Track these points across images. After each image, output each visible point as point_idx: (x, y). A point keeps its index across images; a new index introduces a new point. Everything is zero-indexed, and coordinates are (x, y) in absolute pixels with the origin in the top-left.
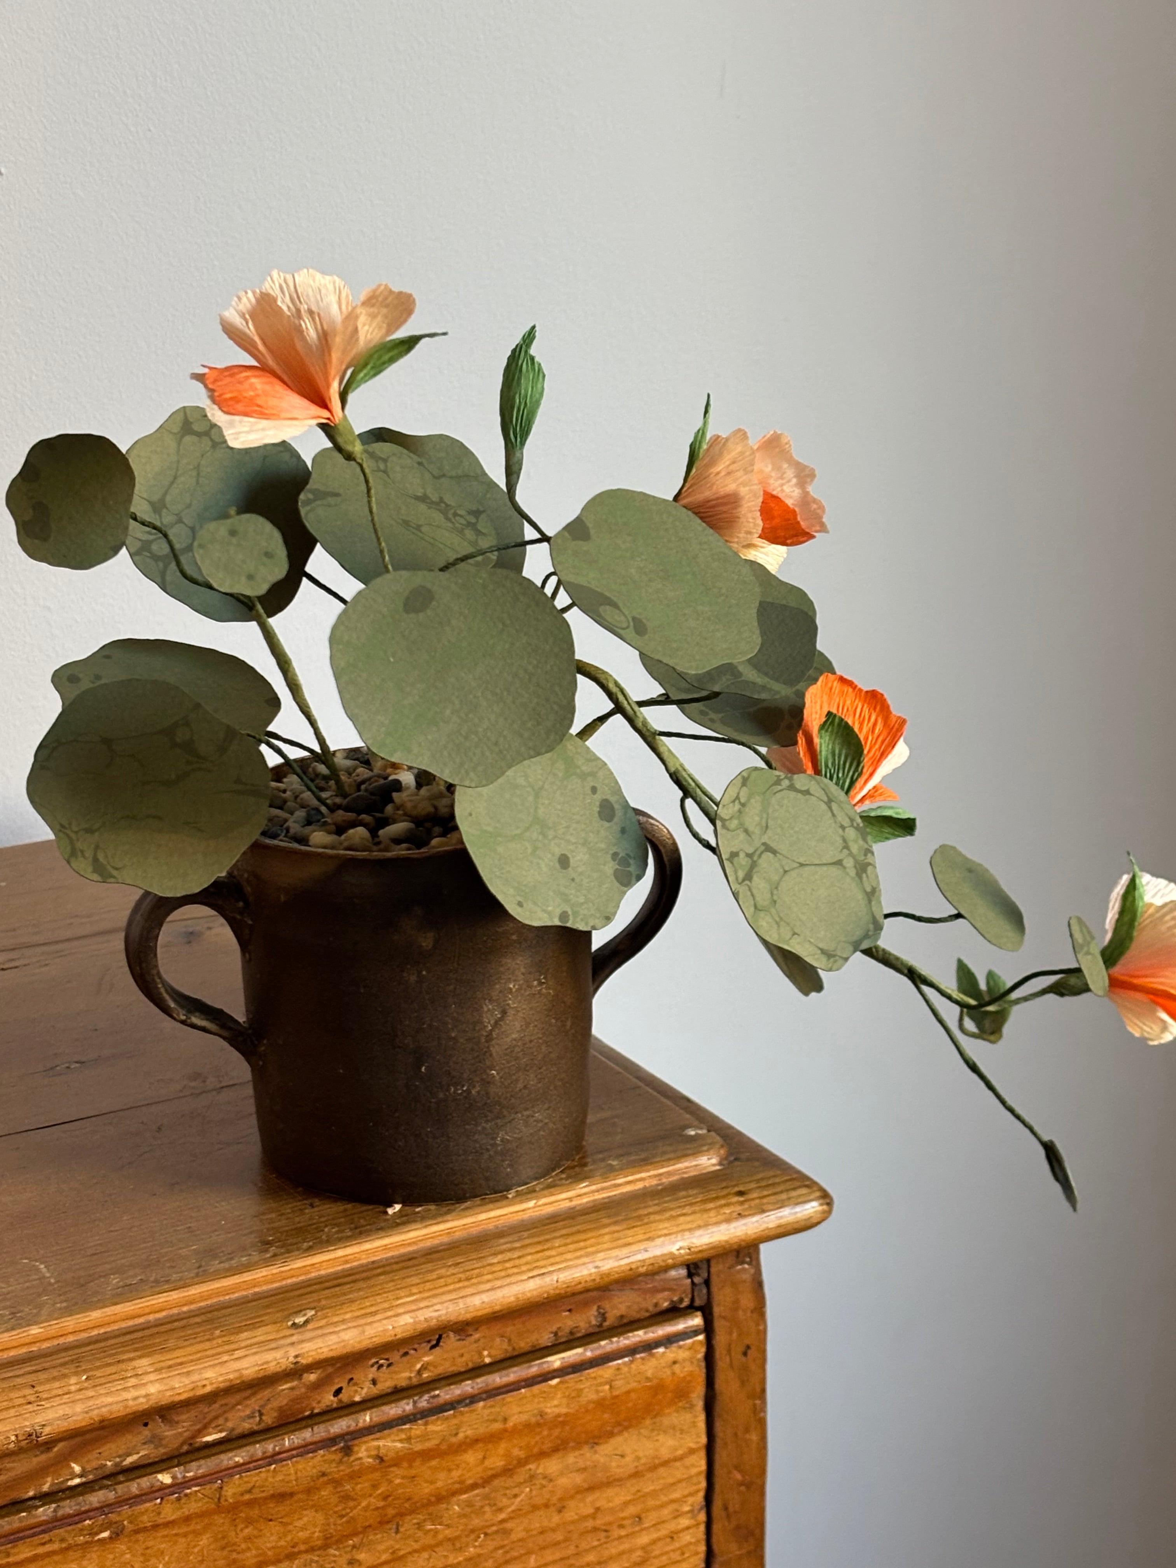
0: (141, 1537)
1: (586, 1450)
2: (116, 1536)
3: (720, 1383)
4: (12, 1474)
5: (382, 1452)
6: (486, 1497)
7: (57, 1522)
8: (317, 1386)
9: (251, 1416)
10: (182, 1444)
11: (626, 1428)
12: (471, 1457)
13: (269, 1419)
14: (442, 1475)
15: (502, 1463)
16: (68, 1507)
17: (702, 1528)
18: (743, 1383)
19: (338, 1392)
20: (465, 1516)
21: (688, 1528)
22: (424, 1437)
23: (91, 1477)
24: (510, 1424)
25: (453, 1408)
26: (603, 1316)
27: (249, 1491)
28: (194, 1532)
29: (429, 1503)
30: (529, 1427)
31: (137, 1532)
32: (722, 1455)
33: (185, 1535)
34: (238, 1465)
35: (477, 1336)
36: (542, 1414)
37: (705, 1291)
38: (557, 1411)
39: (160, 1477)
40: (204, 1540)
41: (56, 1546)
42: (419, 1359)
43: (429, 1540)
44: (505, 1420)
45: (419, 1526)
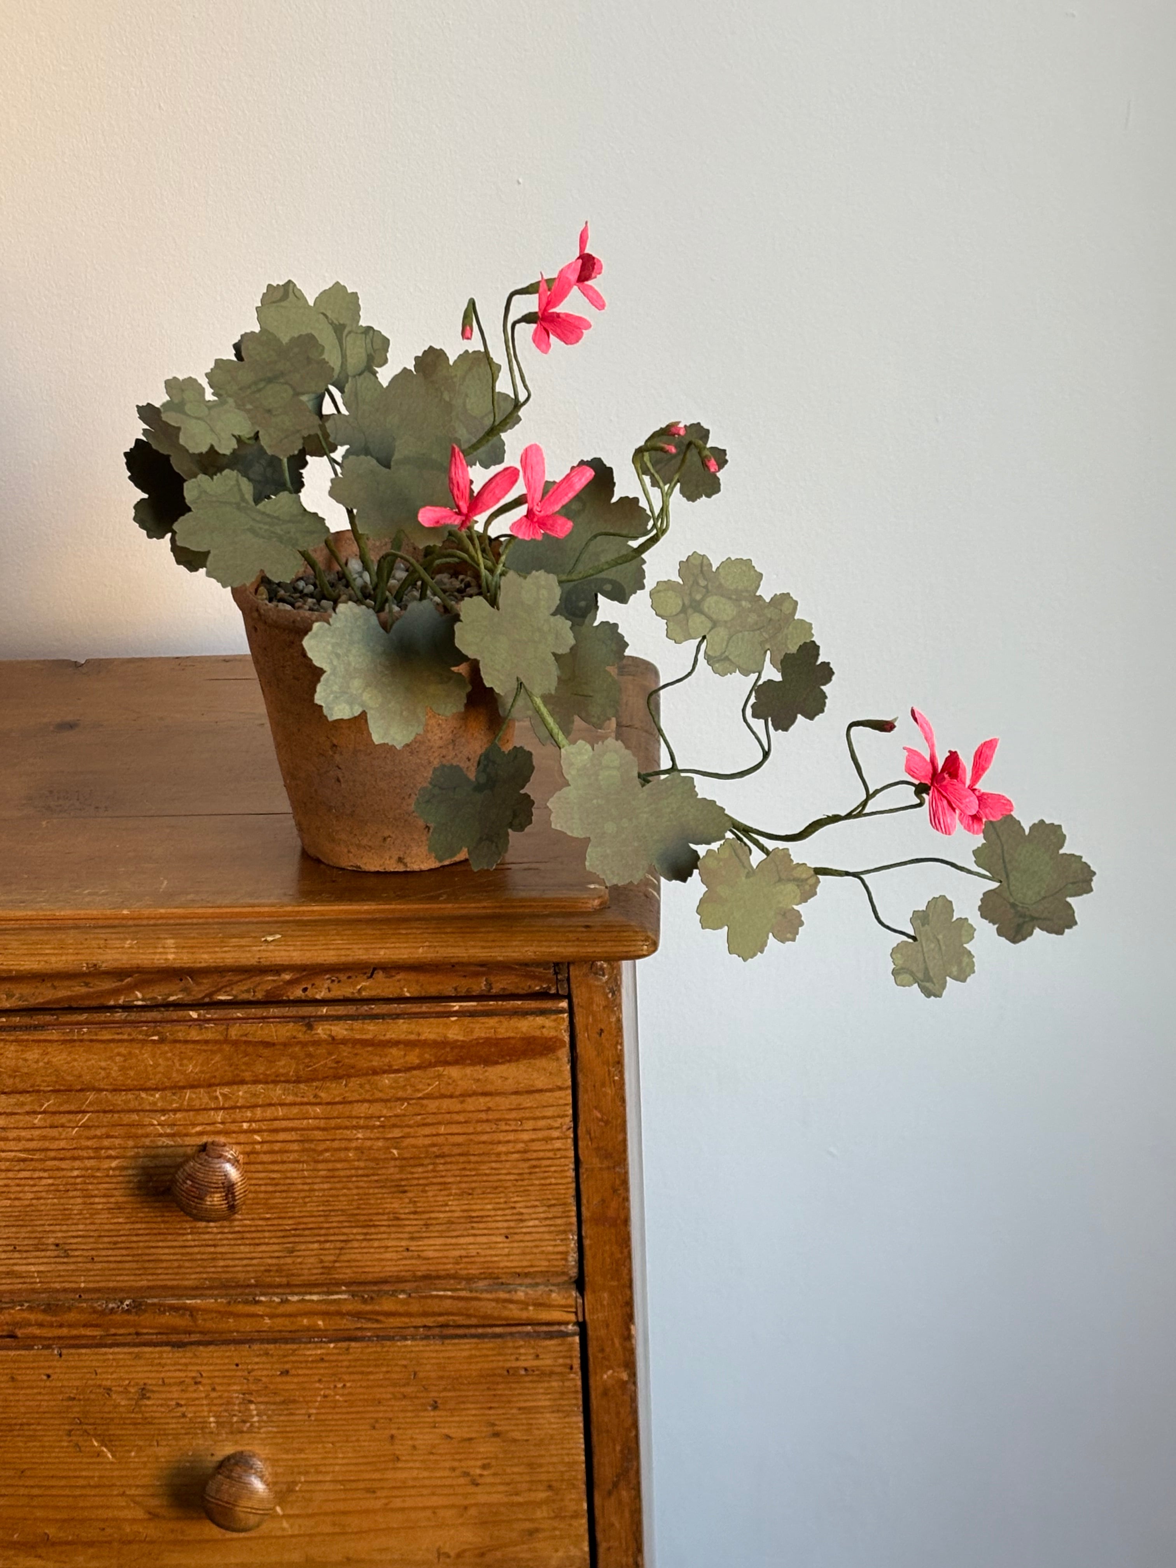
0: (178, 1045)
1: (479, 1068)
2: (162, 1041)
3: (579, 1049)
4: (100, 988)
5: (334, 1033)
6: (407, 1079)
7: (125, 1022)
8: (290, 983)
9: (248, 991)
10: (203, 998)
11: (509, 1061)
12: (394, 1051)
13: (260, 996)
14: (377, 1058)
15: (417, 1061)
16: (133, 1016)
17: (570, 1142)
18: (598, 1055)
19: (305, 990)
20: (393, 1088)
21: (558, 1138)
22: (362, 1031)
23: (149, 1003)
24: (423, 1037)
25: (383, 1019)
26: (490, 985)
27: (246, 1035)
28: (211, 1051)
29: (366, 1074)
30: (435, 1044)
31: (176, 1041)
32: (583, 1098)
33: (205, 1051)
34: (239, 1018)
35: (398, 977)
36: (445, 1037)
37: (566, 986)
38: (456, 1037)
39: (191, 1013)
40: (218, 1057)
41: (126, 1037)
42: (358, 983)
43: (368, 1097)
44: (419, 1034)
45: (361, 1086)
